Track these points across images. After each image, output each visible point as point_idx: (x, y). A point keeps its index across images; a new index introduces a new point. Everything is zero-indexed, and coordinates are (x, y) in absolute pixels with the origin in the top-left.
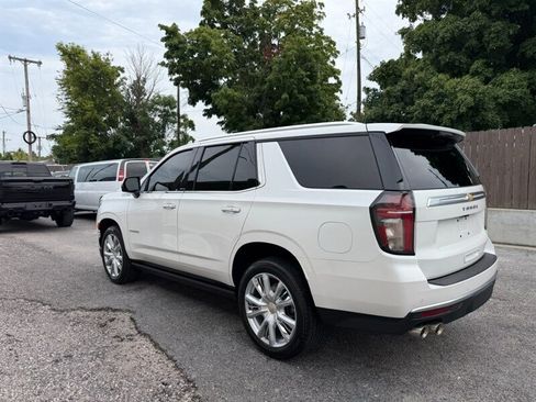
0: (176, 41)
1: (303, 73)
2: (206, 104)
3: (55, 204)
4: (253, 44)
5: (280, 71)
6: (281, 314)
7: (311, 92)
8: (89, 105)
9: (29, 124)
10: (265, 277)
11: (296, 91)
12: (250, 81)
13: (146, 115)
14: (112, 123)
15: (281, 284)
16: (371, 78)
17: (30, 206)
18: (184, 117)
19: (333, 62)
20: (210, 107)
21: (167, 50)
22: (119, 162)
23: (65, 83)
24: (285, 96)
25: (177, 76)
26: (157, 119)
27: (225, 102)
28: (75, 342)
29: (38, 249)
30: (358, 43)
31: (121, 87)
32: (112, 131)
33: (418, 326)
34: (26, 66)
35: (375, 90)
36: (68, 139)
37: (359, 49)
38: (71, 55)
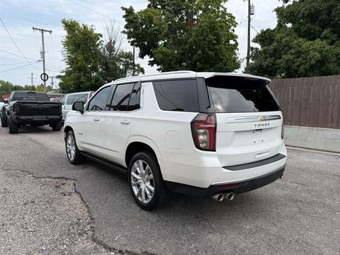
0: (132, 17)
1: (212, 37)
2: (150, 58)
3: (50, 117)
4: (182, 19)
5: (197, 36)
6: (148, 184)
7: (218, 50)
8: (81, 57)
9: (44, 69)
10: (141, 162)
11: (206, 49)
12: (178, 43)
13: (115, 64)
14: (94, 69)
15: (148, 166)
16: (255, 41)
17: (36, 118)
18: (138, 65)
19: (233, 30)
20: (152, 59)
21: (126, 23)
22: (89, 93)
23: (67, 44)
24: (200, 52)
25: (132, 39)
26: (121, 67)
27: (161, 56)
28: (39, 195)
29: (37, 143)
30: (249, 18)
31: (100, 47)
32: (94, 74)
33: (217, 193)
34: (43, 34)
35: (257, 49)
36: (67, 78)
37: (249, 21)
38: (70, 27)
